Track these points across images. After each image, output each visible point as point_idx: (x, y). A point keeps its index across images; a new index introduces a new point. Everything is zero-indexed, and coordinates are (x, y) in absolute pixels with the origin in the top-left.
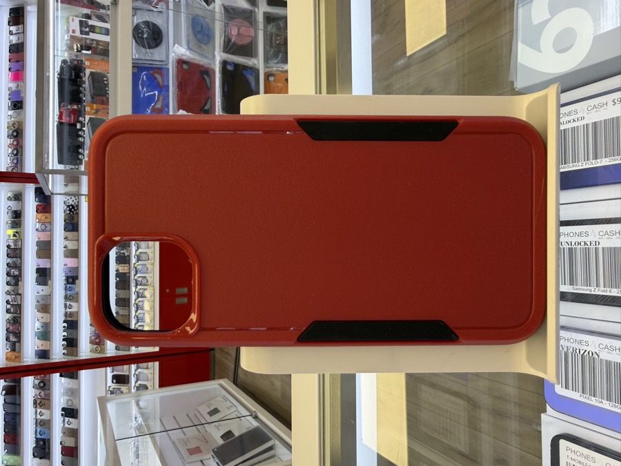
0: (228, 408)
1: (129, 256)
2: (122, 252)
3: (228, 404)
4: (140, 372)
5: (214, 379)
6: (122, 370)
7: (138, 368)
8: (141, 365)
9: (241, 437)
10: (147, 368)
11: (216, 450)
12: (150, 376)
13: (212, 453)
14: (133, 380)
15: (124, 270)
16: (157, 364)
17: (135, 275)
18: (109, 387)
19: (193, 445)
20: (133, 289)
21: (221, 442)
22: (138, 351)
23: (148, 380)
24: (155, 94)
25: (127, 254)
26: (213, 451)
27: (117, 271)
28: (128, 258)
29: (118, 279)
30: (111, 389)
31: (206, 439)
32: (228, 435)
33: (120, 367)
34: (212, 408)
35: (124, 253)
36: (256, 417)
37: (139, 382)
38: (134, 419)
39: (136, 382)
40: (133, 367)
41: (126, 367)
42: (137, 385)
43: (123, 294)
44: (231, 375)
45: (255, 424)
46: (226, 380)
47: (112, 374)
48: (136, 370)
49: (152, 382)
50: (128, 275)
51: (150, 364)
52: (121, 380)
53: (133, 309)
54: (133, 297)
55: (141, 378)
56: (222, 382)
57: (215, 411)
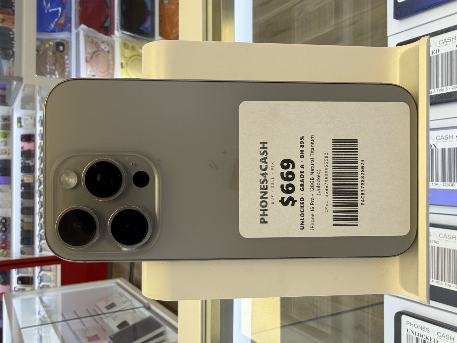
0: (124, 303)
1: (34, 166)
2: (27, 162)
3: (124, 299)
4: (43, 275)
5: (111, 278)
6: (27, 272)
7: (41, 270)
8: (45, 267)
9: (135, 326)
10: (50, 270)
11: (112, 337)
12: (53, 278)
13: (109, 340)
14: (37, 281)
15: (29, 180)
16: (59, 267)
17: (39, 186)
18: (15, 288)
19: (92, 334)
20: (37, 199)
21: (117, 330)
22: (41, 255)
23: (50, 281)
24: (58, 11)
25: (31, 164)
26: (110, 338)
27: (22, 181)
28: (32, 168)
29: (23, 188)
30: (16, 289)
31: (103, 329)
32: (123, 324)
33: (24, 270)
34: (109, 303)
35: (28, 164)
36: (149, 309)
37: (43, 283)
38: (37, 313)
39: (40, 283)
40: (37, 269)
41: (30, 269)
42: (41, 285)
43: (28, 203)
44: (127, 275)
45: (147, 314)
46: (122, 279)
47: (18, 276)
48: (39, 273)
49: (54, 283)
50: (32, 185)
51: (53, 267)
52: (26, 281)
53: (37, 217)
54: (37, 207)
55: (44, 279)
56: (119, 281)
57: (112, 305)
